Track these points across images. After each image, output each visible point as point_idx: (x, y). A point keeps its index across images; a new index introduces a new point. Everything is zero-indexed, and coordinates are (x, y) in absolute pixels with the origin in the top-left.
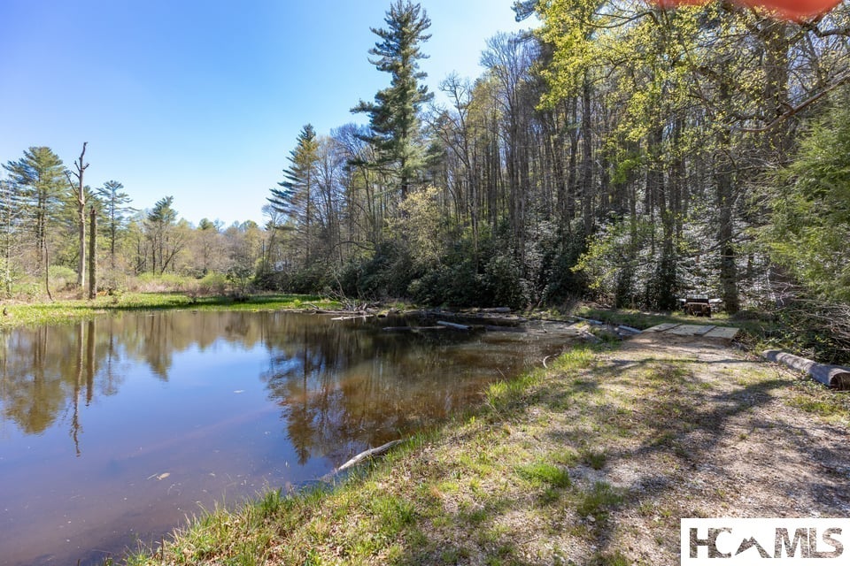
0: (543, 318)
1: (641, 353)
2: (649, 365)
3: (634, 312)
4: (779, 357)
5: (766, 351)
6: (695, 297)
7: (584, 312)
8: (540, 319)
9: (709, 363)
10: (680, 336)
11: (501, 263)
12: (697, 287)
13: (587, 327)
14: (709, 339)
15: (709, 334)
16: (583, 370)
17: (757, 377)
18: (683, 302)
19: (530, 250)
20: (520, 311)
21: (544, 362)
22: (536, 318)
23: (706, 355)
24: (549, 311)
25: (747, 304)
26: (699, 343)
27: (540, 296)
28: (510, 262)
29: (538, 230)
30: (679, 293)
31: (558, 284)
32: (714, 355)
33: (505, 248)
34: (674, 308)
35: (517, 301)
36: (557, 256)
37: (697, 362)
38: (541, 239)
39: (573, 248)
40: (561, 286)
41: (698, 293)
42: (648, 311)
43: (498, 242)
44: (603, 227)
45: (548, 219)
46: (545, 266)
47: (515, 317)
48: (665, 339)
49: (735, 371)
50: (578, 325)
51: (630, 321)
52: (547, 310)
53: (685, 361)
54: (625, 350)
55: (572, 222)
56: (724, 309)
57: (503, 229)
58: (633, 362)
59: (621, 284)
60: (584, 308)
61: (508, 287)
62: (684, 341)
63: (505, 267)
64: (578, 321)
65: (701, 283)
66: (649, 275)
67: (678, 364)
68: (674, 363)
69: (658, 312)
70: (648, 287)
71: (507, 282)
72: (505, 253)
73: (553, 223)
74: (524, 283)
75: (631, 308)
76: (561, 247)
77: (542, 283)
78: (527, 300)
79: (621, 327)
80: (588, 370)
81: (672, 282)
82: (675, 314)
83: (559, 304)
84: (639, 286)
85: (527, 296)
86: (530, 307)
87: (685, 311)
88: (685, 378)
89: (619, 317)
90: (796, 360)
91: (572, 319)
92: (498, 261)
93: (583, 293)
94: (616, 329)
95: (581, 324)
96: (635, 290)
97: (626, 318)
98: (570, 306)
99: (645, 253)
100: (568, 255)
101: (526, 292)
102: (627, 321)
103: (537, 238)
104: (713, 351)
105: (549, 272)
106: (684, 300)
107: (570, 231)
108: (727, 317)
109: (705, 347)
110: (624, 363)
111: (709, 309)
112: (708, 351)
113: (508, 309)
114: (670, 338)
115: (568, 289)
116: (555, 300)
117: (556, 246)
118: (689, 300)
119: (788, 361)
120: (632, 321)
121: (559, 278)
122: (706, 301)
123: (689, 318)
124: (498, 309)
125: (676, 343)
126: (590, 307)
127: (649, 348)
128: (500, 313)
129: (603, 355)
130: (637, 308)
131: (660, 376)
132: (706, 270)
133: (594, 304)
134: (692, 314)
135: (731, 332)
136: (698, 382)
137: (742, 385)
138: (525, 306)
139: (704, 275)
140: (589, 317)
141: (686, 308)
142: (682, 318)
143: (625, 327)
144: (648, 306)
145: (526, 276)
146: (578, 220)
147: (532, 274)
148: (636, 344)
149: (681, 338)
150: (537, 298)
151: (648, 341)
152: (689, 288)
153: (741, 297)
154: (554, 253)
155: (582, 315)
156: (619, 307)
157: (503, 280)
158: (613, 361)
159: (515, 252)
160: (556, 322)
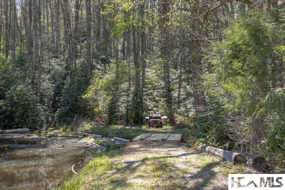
0: (59, 135)
1: (138, 155)
2: (148, 162)
3: (120, 127)
4: (207, 149)
5: (200, 147)
6: (154, 115)
7: (88, 128)
8: (57, 136)
9: (178, 157)
10: (154, 141)
11: (21, 90)
12: (154, 109)
13: (93, 140)
14: (170, 142)
15: (169, 139)
16: (111, 172)
17: (203, 162)
18: (147, 119)
19: (44, 81)
20: (37, 131)
21: (73, 170)
22: (53, 136)
23: (173, 152)
24: (61, 129)
25: (179, 119)
26: (165, 145)
27: (53, 118)
28: (29, 90)
29: (50, 65)
30: (145, 113)
31: (67, 108)
32: (177, 152)
33: (24, 78)
34: (142, 123)
35: (34, 122)
36: (66, 87)
37: (171, 157)
38: (53, 72)
39: (78, 80)
40: (70, 109)
41: (155, 113)
42: (128, 126)
43: (18, 73)
44: (99, 67)
45: (57, 57)
46: (56, 94)
47: (35, 136)
48: (147, 144)
49: (192, 160)
50: (87, 139)
51: (119, 134)
52: (59, 129)
53: (165, 157)
54: (128, 154)
55: (77, 61)
56: (169, 123)
57: (21, 62)
58: (137, 161)
59: (111, 108)
60: (87, 126)
61: (27, 111)
62: (157, 144)
63: (24, 94)
64: (85, 136)
65: (156, 107)
66: (128, 102)
67: (162, 160)
68: (160, 159)
69: (133, 126)
70: (128, 110)
71: (26, 108)
72: (24, 82)
73: (61, 61)
74: (40, 107)
75: (117, 124)
76: (69, 79)
77: (54, 107)
78: (42, 121)
79: (116, 138)
80: (114, 171)
81: (141, 106)
82: (144, 127)
83: (68, 124)
84: (122, 109)
85: (43, 118)
86: (45, 127)
87: (149, 125)
88: (171, 167)
89: (113, 131)
90: (215, 150)
91: (80, 134)
92: (18, 89)
93: (85, 115)
94: (112, 140)
95: (88, 138)
96: (120, 112)
97: (117, 131)
98: (77, 125)
99: (125, 86)
100: (75, 86)
101: (42, 115)
102: (118, 134)
103: (49, 72)
104: (175, 149)
105: (60, 99)
106: (148, 118)
107: (76, 68)
108: (171, 127)
109: (170, 147)
110: (132, 163)
111: (161, 123)
112: (173, 149)
113: (27, 129)
114: (149, 143)
115: (74, 112)
116: (64, 121)
117: (64, 79)
118: (151, 118)
119: (212, 151)
120: (121, 133)
121: (68, 103)
122: (160, 118)
123: (152, 129)
124: (18, 130)
125: (153, 146)
126: (91, 125)
127: (140, 151)
128: (21, 133)
129: (116, 159)
130: (121, 124)
131: (158, 169)
132: (158, 98)
133: (93, 123)
134: (153, 127)
135: (178, 137)
136: (178, 169)
137: (199, 168)
138: (41, 126)
139: (157, 102)
140: (93, 132)
141: (150, 123)
142: (149, 130)
143: (118, 138)
144: (127, 123)
145: (42, 102)
146: (82, 60)
147: (46, 100)
148: (131, 149)
149: (155, 143)
150: (50, 119)
151: (137, 146)
152: (150, 110)
153: (175, 115)
154: (63, 84)
155: (87, 131)
156: (110, 124)
157: (22, 106)
158: (126, 162)
159: (32, 82)
160: (69, 137)
